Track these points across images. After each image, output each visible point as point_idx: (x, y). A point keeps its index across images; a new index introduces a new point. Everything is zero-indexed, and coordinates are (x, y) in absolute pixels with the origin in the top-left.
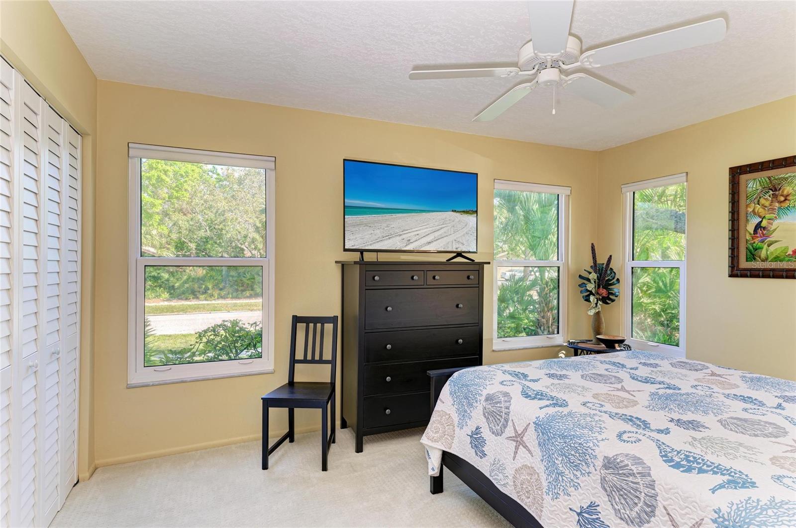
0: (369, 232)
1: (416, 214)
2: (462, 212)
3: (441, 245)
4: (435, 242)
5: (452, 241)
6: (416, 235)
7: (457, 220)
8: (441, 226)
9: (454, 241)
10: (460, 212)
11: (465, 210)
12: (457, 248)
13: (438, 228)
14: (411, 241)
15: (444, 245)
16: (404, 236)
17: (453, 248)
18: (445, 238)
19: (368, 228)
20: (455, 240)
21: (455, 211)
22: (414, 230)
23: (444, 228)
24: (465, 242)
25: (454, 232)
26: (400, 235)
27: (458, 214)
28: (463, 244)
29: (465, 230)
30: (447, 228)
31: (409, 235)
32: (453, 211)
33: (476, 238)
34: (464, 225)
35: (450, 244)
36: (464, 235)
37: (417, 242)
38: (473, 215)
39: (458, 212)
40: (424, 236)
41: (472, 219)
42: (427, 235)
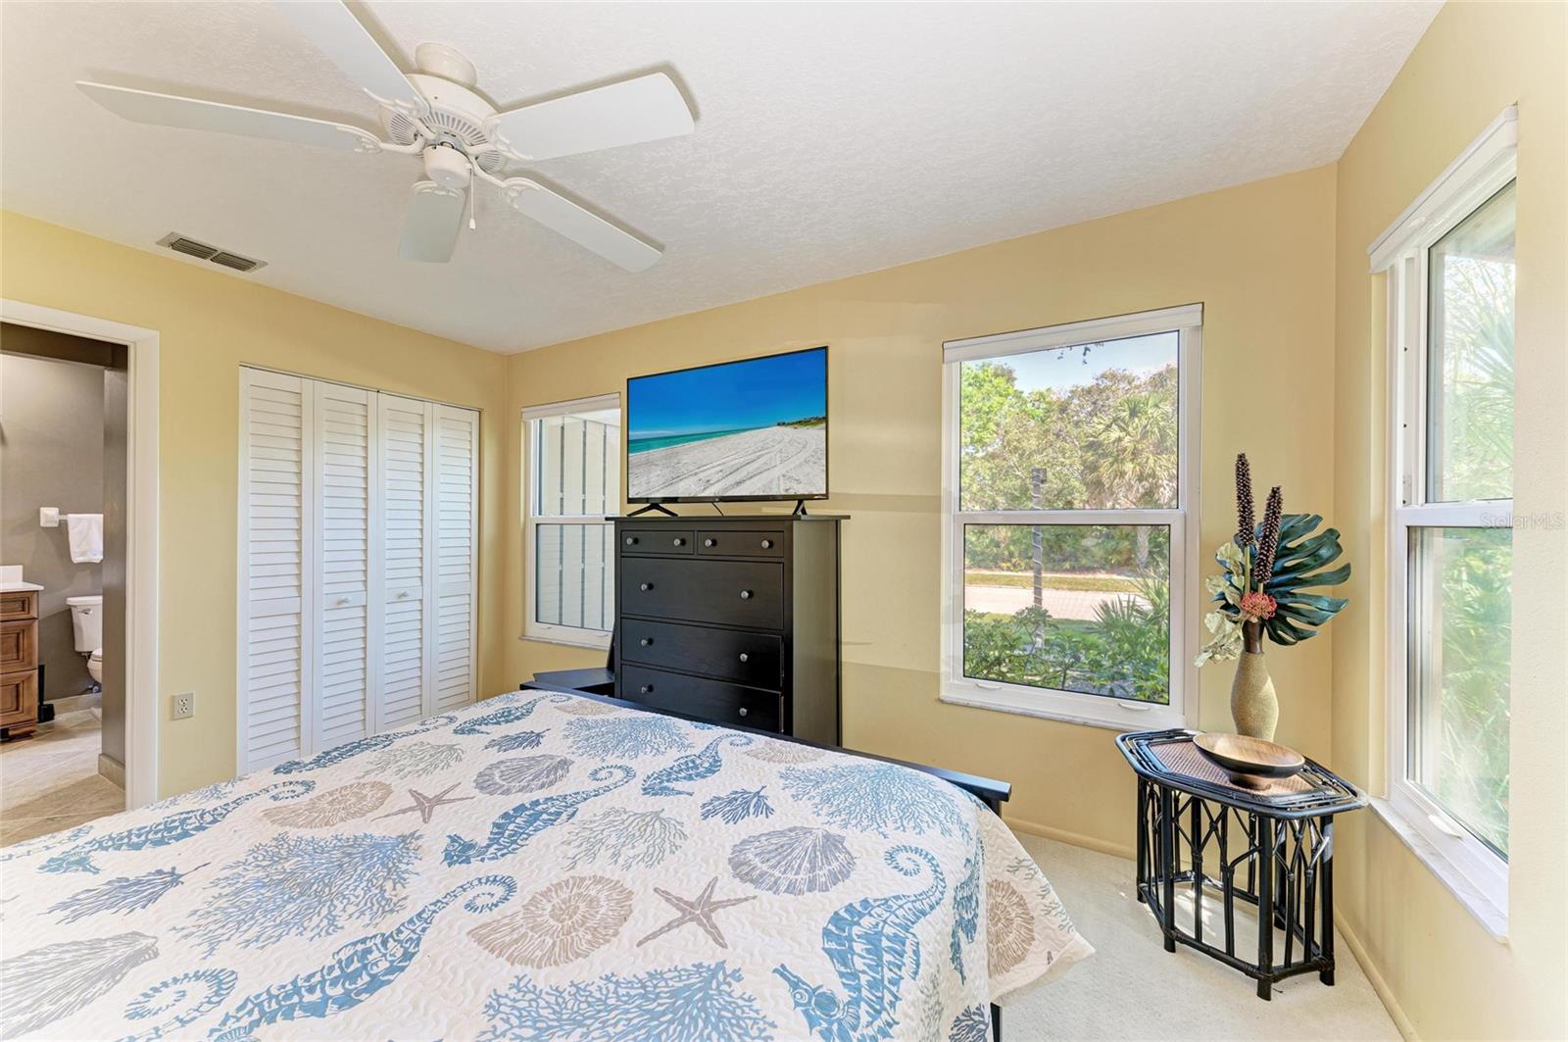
0: (656, 473)
1: (719, 438)
2: (796, 423)
3: (759, 485)
4: (748, 482)
5: (779, 478)
6: (717, 473)
7: (787, 439)
8: (758, 454)
9: (782, 478)
10: (793, 424)
11: (802, 419)
12: (787, 490)
13: (753, 457)
14: (712, 482)
15: (763, 485)
16: (701, 476)
17: (779, 488)
18: (765, 474)
19: (653, 467)
20: (784, 476)
21: (784, 424)
22: (715, 464)
23: (762, 455)
24: (802, 478)
25: (782, 462)
26: (696, 474)
27: (788, 430)
28: (798, 482)
29: (803, 456)
30: (769, 455)
31: (709, 472)
32: (779, 424)
33: (825, 468)
34: (800, 446)
35: (775, 483)
36: (800, 465)
37: (719, 483)
38: (818, 427)
39: (789, 424)
40: (732, 473)
41: (815, 434)
42: (735, 471)
